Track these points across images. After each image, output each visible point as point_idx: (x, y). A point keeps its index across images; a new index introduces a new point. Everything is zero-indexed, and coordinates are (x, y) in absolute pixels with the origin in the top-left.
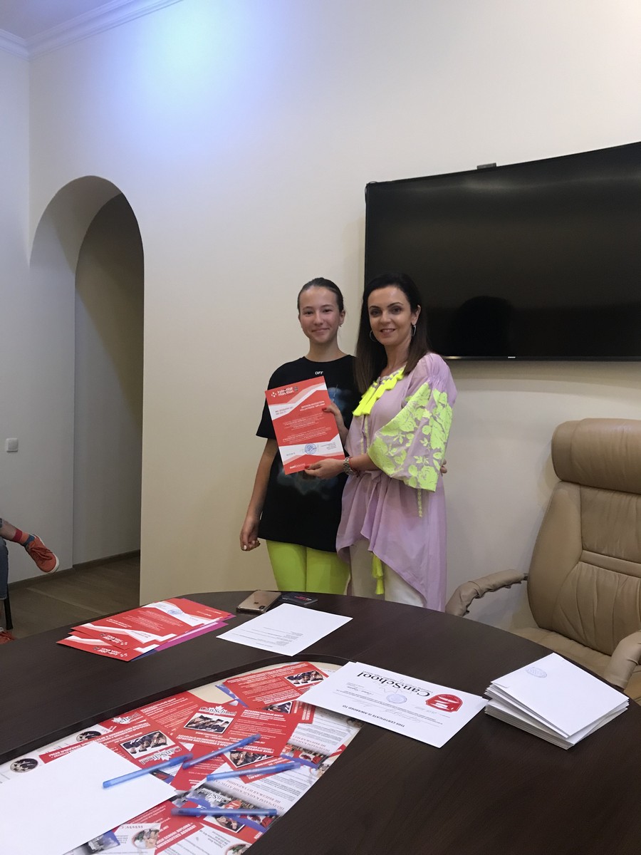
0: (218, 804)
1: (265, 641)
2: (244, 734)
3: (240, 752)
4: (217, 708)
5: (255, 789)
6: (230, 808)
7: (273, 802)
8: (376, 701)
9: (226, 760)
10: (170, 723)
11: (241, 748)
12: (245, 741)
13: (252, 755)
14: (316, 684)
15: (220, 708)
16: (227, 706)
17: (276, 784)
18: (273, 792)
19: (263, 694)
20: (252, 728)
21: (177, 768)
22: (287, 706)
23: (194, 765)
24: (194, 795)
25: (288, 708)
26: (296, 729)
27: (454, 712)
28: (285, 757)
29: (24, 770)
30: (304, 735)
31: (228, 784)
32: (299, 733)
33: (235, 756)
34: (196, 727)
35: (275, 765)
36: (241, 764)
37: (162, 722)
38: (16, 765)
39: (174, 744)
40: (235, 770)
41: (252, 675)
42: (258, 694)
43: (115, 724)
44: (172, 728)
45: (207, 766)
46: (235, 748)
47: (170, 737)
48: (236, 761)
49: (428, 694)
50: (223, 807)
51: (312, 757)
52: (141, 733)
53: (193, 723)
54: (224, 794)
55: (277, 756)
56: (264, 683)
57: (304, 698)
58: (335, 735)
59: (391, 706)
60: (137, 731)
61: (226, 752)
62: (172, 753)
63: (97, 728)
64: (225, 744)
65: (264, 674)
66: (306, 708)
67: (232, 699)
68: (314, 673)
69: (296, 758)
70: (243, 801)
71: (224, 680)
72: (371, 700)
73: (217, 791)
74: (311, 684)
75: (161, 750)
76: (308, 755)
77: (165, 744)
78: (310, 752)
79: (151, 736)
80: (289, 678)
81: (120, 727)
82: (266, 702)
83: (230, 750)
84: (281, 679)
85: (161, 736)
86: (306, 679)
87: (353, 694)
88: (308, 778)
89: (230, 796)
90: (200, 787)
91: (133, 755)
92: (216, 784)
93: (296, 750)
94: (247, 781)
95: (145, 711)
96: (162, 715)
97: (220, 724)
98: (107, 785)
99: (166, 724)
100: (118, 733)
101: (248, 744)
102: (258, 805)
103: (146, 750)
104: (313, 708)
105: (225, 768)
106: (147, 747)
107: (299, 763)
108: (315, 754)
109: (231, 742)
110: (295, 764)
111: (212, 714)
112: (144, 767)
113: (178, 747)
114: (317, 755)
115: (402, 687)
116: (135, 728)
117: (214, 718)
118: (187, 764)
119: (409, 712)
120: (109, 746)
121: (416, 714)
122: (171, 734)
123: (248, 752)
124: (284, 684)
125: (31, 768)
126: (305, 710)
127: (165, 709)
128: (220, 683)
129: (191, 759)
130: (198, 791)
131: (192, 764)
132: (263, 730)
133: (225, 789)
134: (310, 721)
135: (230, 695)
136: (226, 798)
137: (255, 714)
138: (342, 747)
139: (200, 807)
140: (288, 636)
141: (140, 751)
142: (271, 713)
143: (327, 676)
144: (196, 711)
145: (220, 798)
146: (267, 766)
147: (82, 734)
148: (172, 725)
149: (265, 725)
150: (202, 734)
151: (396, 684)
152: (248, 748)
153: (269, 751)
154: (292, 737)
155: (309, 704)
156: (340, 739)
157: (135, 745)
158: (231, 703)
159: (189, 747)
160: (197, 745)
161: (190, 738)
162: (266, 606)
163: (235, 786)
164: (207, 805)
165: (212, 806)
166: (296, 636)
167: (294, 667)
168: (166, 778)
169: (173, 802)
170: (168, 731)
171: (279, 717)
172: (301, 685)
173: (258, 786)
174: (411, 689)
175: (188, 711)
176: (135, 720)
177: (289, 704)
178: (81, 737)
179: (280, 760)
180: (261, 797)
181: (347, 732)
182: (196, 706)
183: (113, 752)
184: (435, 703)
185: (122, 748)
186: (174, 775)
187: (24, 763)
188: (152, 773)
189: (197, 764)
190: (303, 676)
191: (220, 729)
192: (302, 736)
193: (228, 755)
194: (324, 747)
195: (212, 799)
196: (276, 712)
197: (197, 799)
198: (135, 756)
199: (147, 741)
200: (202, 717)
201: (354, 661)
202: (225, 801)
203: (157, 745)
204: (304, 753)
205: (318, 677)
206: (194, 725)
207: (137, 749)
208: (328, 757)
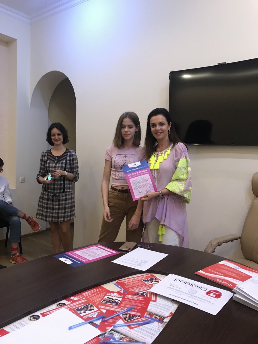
0: (119, 339)
1: (132, 264)
2: (127, 306)
3: (126, 314)
4: (114, 293)
5: (135, 332)
6: (124, 341)
7: (143, 339)
8: (183, 292)
9: (121, 318)
10: (95, 300)
11: (127, 312)
12: (128, 310)
13: (132, 316)
14: (156, 283)
15: (116, 294)
16: (118, 293)
17: (144, 330)
18: (143, 334)
19: (133, 287)
20: (130, 303)
21: (100, 321)
22: (145, 293)
23: (107, 320)
24: (108, 334)
25: (145, 294)
26: (150, 304)
27: (219, 299)
28: (146, 317)
29: (34, 320)
30: (154, 307)
31: (123, 329)
32: (151, 306)
33: (125, 316)
34: (106, 302)
35: (142, 321)
36: (127, 320)
37: (91, 299)
38: (30, 318)
39: (97, 310)
40: (125, 323)
41: (128, 279)
42: (132, 287)
43: (71, 300)
44: (96, 302)
45: (113, 320)
46: (124, 312)
47: (96, 307)
48: (125, 318)
49: (206, 290)
50: (122, 340)
51: (158, 318)
52: (83, 304)
53: (104, 300)
54: (122, 334)
55: (143, 317)
56: (134, 283)
57: (152, 290)
58: (167, 308)
59: (190, 295)
60: (81, 303)
61: (121, 314)
62: (97, 314)
63: (64, 301)
64: (120, 310)
65: (133, 279)
66: (153, 294)
67: (121, 290)
68: (154, 279)
69: (151, 318)
70: (130, 338)
71: (116, 281)
72: (182, 292)
73: (118, 333)
74: (154, 284)
75: (92, 313)
76: (156, 316)
77: (94, 310)
78: (157, 315)
79: (87, 306)
80: (144, 280)
81: (74, 301)
82: (136, 291)
83: (122, 313)
84: (141, 281)
85: (91, 306)
86: (151, 281)
87: (173, 289)
88: (158, 328)
89: (124, 335)
90: (111, 331)
91: (80, 314)
92: (117, 329)
93: (151, 314)
94: (131, 328)
95: (84, 294)
96: (91, 296)
97: (116, 301)
98: (70, 328)
99: (94, 300)
100: (73, 304)
101: (130, 311)
102: (137, 340)
103: (86, 312)
104: (156, 295)
105: (120, 322)
106: (86, 311)
107: (153, 321)
108: (159, 316)
109: (122, 310)
110: (152, 321)
111: (113, 296)
112: (86, 320)
113: (99, 311)
114: (161, 317)
115: (194, 286)
116: (80, 302)
117: (114, 298)
118: (104, 319)
119: (199, 298)
120: (70, 310)
121: (202, 299)
122: (96, 305)
123: (130, 314)
124: (142, 283)
125: (37, 319)
126: (153, 296)
127: (92, 294)
128: (115, 282)
129: (106, 317)
130: (110, 332)
131: (106, 319)
132: (136, 304)
133: (122, 332)
134: (155, 301)
135: (119, 288)
136: (122, 336)
137: (131, 297)
138: (171, 313)
139: (111, 340)
140: (142, 262)
141: (83, 313)
142: (138, 296)
143: (161, 280)
144: (105, 295)
145: (120, 336)
146: (139, 321)
147: (58, 304)
148: (96, 301)
149: (136, 302)
150: (109, 305)
151: (191, 285)
152: (130, 312)
153: (139, 314)
154: (148, 308)
155: (154, 293)
156: (169, 310)
157: (81, 310)
158: (120, 292)
159: (104, 311)
160: (107, 310)
161: (104, 307)
162: (131, 249)
163: (126, 330)
164: (114, 339)
165: (117, 340)
166: (145, 262)
167: (146, 276)
168: (95, 325)
169: (100, 337)
170: (94, 304)
171: (142, 299)
172: (149, 284)
173: (136, 331)
174: (198, 287)
175: (102, 295)
176: (80, 298)
177: (145, 292)
178: (58, 306)
179: (144, 319)
180: (138, 336)
181: (172, 306)
182: (105, 293)
183: (72, 313)
184: (210, 294)
185: (75, 311)
186: (99, 324)
187: (34, 317)
188: (89, 323)
189: (108, 319)
190: (150, 280)
191: (117, 303)
192: (152, 307)
193: (121, 316)
194: (163, 313)
195: (117, 336)
196: (140, 296)
197: (110, 336)
198: (82, 315)
199: (86, 308)
200: (108, 298)
201: (172, 274)
202: (122, 337)
203: (90, 310)
204: (154, 316)
205: (156, 280)
206: (105, 301)
207: (82, 312)
208: (165, 318)
